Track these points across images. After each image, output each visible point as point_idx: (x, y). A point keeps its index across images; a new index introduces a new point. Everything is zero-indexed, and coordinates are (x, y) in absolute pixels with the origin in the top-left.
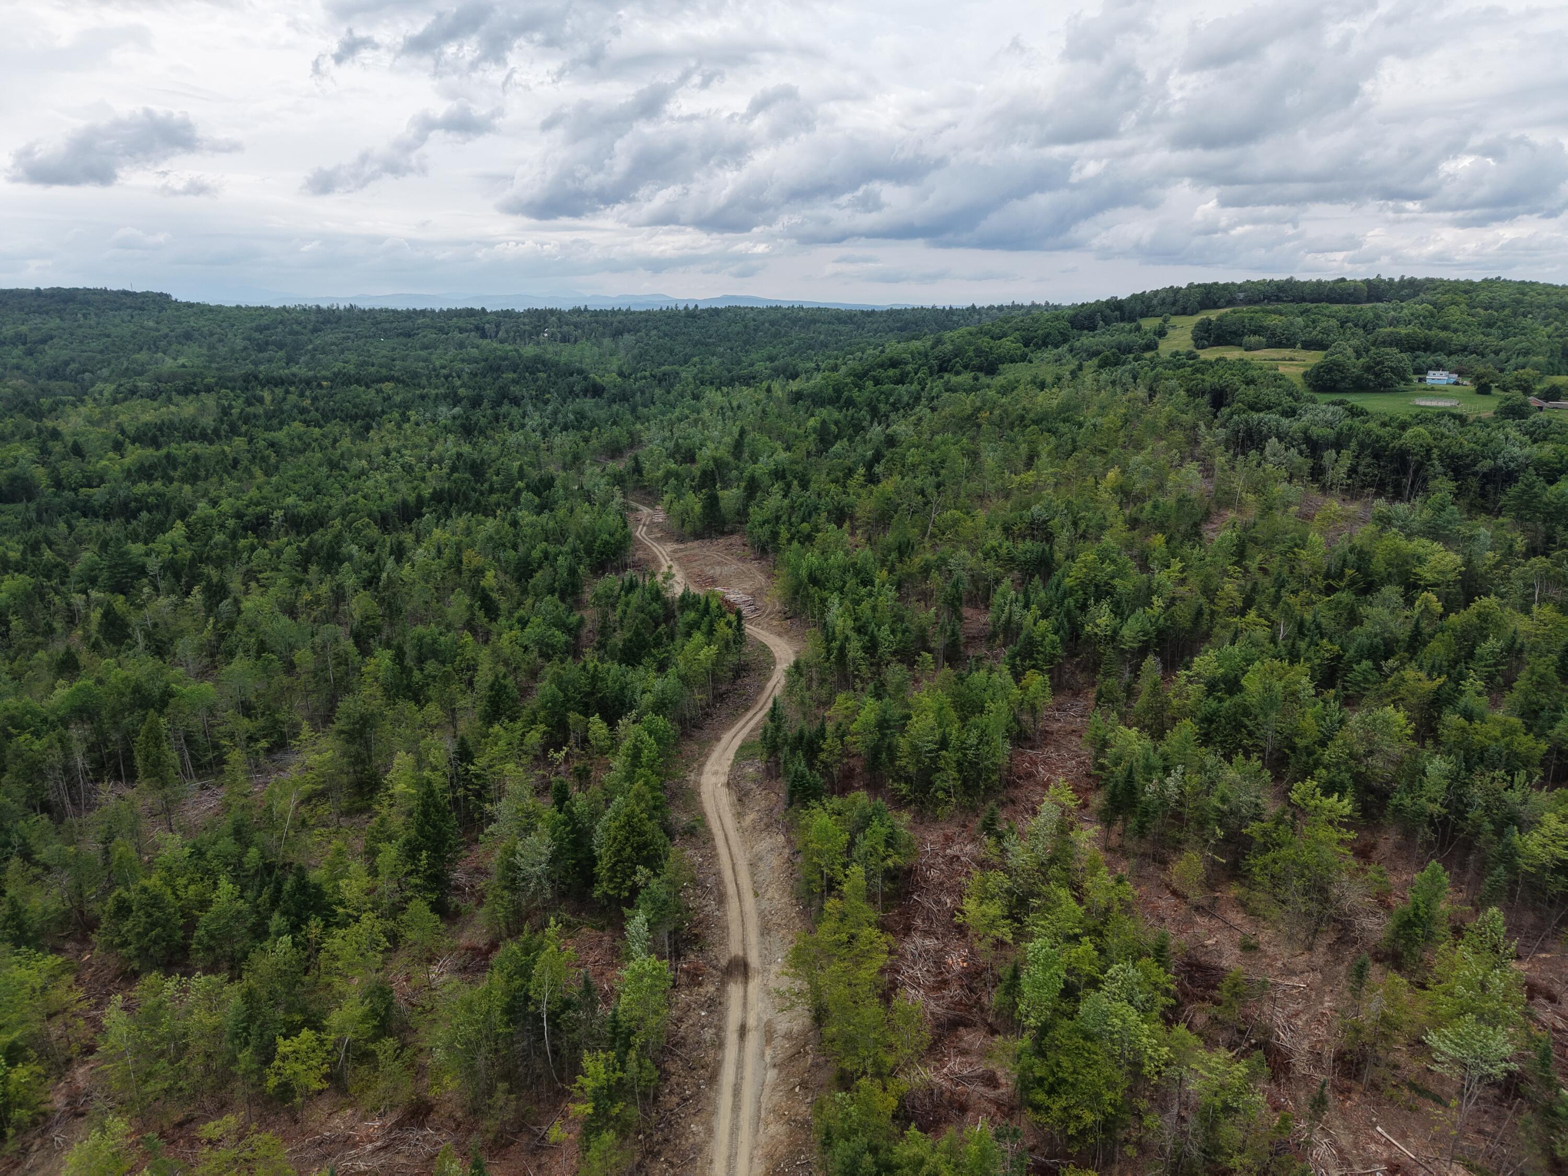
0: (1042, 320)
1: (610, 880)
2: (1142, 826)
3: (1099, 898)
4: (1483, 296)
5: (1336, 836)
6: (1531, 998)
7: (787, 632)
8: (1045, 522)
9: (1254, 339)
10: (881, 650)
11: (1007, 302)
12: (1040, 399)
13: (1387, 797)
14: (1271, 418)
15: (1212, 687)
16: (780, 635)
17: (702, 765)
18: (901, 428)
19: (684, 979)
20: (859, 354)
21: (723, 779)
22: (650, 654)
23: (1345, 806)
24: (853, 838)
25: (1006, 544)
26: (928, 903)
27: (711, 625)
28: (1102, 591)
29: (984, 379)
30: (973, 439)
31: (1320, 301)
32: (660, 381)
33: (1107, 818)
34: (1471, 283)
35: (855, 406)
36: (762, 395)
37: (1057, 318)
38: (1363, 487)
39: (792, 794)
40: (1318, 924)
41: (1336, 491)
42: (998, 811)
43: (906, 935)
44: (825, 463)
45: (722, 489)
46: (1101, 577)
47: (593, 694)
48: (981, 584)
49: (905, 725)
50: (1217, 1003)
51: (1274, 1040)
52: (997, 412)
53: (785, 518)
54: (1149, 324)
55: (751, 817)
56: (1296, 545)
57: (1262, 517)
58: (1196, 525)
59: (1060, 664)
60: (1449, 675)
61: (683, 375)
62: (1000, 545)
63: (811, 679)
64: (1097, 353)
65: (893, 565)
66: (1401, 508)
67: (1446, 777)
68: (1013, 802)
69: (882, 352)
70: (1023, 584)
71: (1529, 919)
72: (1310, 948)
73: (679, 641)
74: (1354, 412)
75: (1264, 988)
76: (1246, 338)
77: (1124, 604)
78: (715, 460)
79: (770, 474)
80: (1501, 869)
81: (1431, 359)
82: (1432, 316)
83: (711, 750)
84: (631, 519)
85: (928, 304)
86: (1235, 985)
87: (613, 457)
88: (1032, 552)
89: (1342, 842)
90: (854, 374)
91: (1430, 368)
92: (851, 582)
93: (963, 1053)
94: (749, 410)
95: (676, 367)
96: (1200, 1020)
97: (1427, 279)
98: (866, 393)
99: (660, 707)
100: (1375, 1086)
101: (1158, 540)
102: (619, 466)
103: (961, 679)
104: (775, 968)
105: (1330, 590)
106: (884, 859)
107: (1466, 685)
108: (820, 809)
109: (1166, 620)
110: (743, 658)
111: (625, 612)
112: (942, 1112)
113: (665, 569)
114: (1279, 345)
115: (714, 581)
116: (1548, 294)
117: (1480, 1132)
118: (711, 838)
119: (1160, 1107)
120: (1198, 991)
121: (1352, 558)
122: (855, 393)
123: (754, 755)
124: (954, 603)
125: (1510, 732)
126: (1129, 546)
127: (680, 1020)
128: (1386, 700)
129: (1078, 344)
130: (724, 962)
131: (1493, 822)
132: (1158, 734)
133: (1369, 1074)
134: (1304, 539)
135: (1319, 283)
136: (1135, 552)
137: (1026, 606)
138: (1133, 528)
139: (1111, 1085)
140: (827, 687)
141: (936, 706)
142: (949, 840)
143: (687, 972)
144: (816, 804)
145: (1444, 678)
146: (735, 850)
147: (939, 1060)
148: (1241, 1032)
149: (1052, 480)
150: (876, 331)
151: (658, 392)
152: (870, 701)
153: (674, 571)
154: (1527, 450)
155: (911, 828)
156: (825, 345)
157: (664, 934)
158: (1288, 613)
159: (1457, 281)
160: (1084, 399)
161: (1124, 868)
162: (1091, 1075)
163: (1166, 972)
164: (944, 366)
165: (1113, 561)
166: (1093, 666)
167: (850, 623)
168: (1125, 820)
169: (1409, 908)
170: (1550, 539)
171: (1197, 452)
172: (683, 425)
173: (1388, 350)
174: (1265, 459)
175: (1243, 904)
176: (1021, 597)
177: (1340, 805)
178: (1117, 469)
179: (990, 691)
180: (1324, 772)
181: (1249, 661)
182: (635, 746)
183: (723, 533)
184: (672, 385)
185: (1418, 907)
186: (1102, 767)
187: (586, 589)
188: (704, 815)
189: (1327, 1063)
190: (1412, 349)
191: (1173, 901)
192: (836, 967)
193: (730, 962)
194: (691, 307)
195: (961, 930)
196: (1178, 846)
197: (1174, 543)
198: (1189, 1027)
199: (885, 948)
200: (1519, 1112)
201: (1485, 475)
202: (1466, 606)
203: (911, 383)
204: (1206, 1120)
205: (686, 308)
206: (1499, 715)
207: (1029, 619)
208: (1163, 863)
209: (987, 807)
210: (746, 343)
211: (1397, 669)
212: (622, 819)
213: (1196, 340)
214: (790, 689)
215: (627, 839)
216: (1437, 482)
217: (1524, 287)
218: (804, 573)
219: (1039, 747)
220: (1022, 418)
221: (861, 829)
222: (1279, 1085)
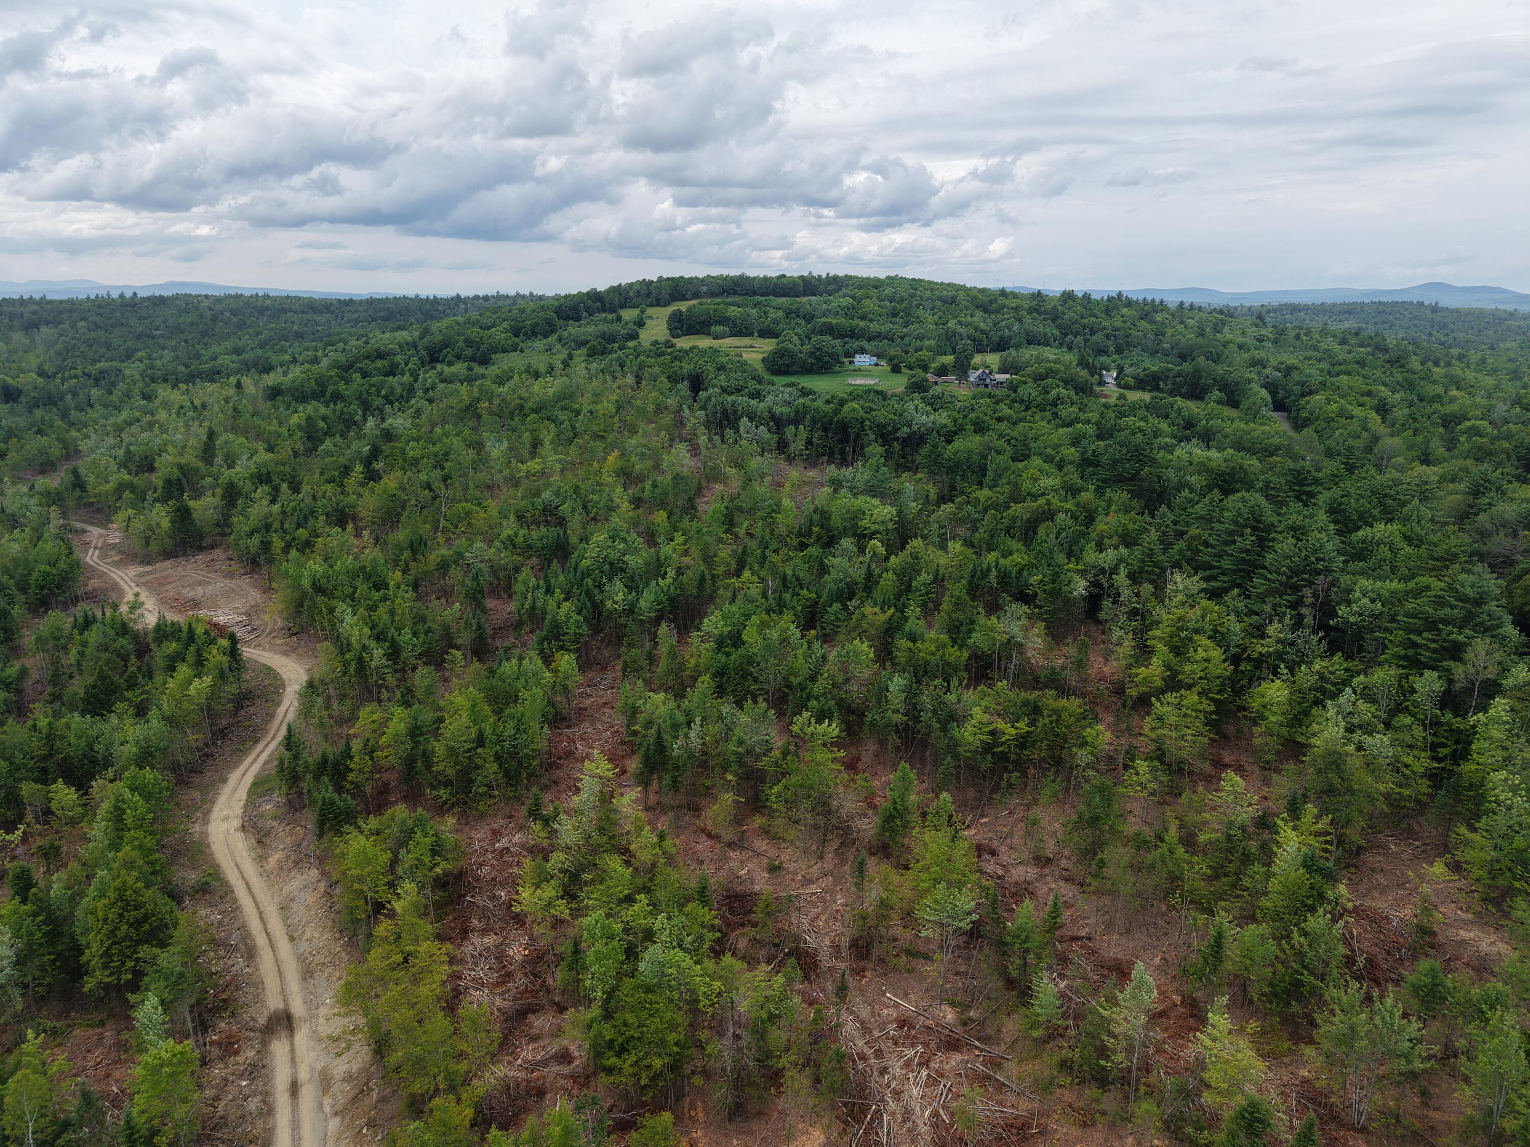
0: (528, 311)
1: (106, 966)
2: (675, 781)
3: (645, 856)
4: (888, 291)
5: (830, 756)
6: (979, 856)
7: (294, 650)
8: (557, 507)
9: (719, 328)
10: (404, 655)
11: (492, 292)
12: (536, 388)
13: (863, 715)
14: (742, 400)
15: (720, 643)
16: (285, 654)
17: (207, 813)
18: (398, 422)
19: (215, 1052)
20: (341, 345)
21: (237, 823)
22: (123, 699)
23: (832, 729)
24: (395, 854)
25: (522, 532)
26: (483, 901)
27: (199, 654)
28: (616, 568)
29: (478, 369)
30: (474, 429)
31: (768, 295)
32: (97, 381)
33: (643, 780)
34: (878, 280)
35: (343, 399)
36: (232, 392)
37: (542, 308)
38: (818, 456)
39: (321, 824)
40: (825, 835)
41: (798, 461)
42: (542, 795)
43: (463, 939)
44: (316, 463)
45: (192, 498)
46: (614, 555)
47: (51, 756)
48: (502, 574)
49: (438, 728)
50: (755, 925)
51: (803, 945)
52: (496, 402)
53: (276, 525)
54: (629, 314)
55: (274, 859)
56: (773, 511)
57: (744, 488)
58: (691, 500)
59: (586, 642)
60: (896, 607)
61: (127, 372)
62: (516, 535)
63: (329, 698)
64: (584, 343)
65: (407, 565)
66: (847, 472)
67: (903, 691)
68: (555, 783)
69: (367, 343)
70: (543, 569)
71: (971, 793)
72: (821, 858)
73: (159, 678)
74: (805, 393)
75: (790, 901)
76: (713, 328)
77: (637, 578)
78: (180, 467)
79: (252, 476)
80: (949, 758)
81: (856, 344)
82: (853, 307)
83: (217, 794)
84: (75, 541)
85: (411, 293)
86: (767, 906)
87: (43, 472)
88: (547, 537)
89: (834, 760)
90: (336, 365)
91: (856, 352)
92: (362, 588)
93: (534, 1039)
94: (216, 408)
95: (115, 363)
96: (742, 944)
97: (847, 276)
98: (354, 386)
99: (144, 758)
100: (882, 961)
101: (661, 517)
102: (53, 482)
103: (492, 672)
104: (323, 1011)
105: (803, 546)
106: (431, 869)
107: (908, 612)
108: (355, 833)
109: (676, 588)
110: (244, 686)
111: (82, 654)
112: (521, 1103)
113: (130, 597)
114: (740, 334)
115: (196, 604)
116: (932, 290)
117: (957, 974)
118: (228, 890)
119: (718, 1033)
120: (737, 919)
121: (816, 517)
122: (342, 386)
123: (271, 790)
124: (475, 598)
125: (941, 646)
126: (635, 524)
127: (217, 1099)
128: (855, 634)
129: (566, 334)
130: (262, 1021)
131: (939, 722)
132: (680, 695)
133: (876, 952)
134: (778, 505)
135: (765, 278)
136: (642, 529)
137: (549, 591)
138: (637, 507)
139: (673, 1027)
140: (348, 702)
141: (468, 704)
142: (496, 834)
143: (219, 1043)
144: (351, 829)
145: (892, 610)
146: (260, 897)
147: (511, 1054)
148: (776, 945)
149: (558, 466)
150: (357, 321)
151: (95, 392)
152: (399, 712)
153: (142, 598)
154: (932, 418)
155: (457, 831)
156: (300, 336)
157: (184, 1010)
158: (773, 570)
159: (868, 279)
160: (577, 387)
161: (663, 823)
162: (655, 1024)
163: (710, 910)
164: (434, 356)
165: (624, 540)
166: (618, 639)
167: (367, 630)
168: (660, 779)
169: (889, 805)
170: (953, 488)
171: (685, 432)
172: (135, 429)
173: (823, 337)
174: (740, 436)
175: (766, 832)
176: (541, 582)
177: (830, 729)
178: (616, 453)
179: (523, 680)
180: (815, 703)
181: (748, 617)
182: (117, 808)
183: (201, 549)
184: (114, 384)
185: (895, 803)
186: (635, 733)
187: (26, 633)
188: (217, 867)
189: (845, 952)
190: (841, 336)
191: (709, 843)
192: (393, 992)
193: (270, 1018)
194: (128, 294)
195: (519, 919)
196: (709, 794)
197: (674, 518)
198: (734, 954)
199: (446, 958)
200: (981, 948)
201: (904, 440)
202: (903, 548)
203: (403, 374)
204: (757, 1032)
205: (122, 296)
206: (933, 634)
207: (552, 604)
208: (696, 810)
209: (531, 795)
210: (204, 334)
211: (858, 607)
212: (112, 894)
213: (671, 330)
214: (306, 711)
215: (121, 916)
216: (870, 448)
217: (915, 284)
218: (306, 583)
219: (575, 725)
220: (521, 407)
221: (404, 843)
222: (810, 982)
